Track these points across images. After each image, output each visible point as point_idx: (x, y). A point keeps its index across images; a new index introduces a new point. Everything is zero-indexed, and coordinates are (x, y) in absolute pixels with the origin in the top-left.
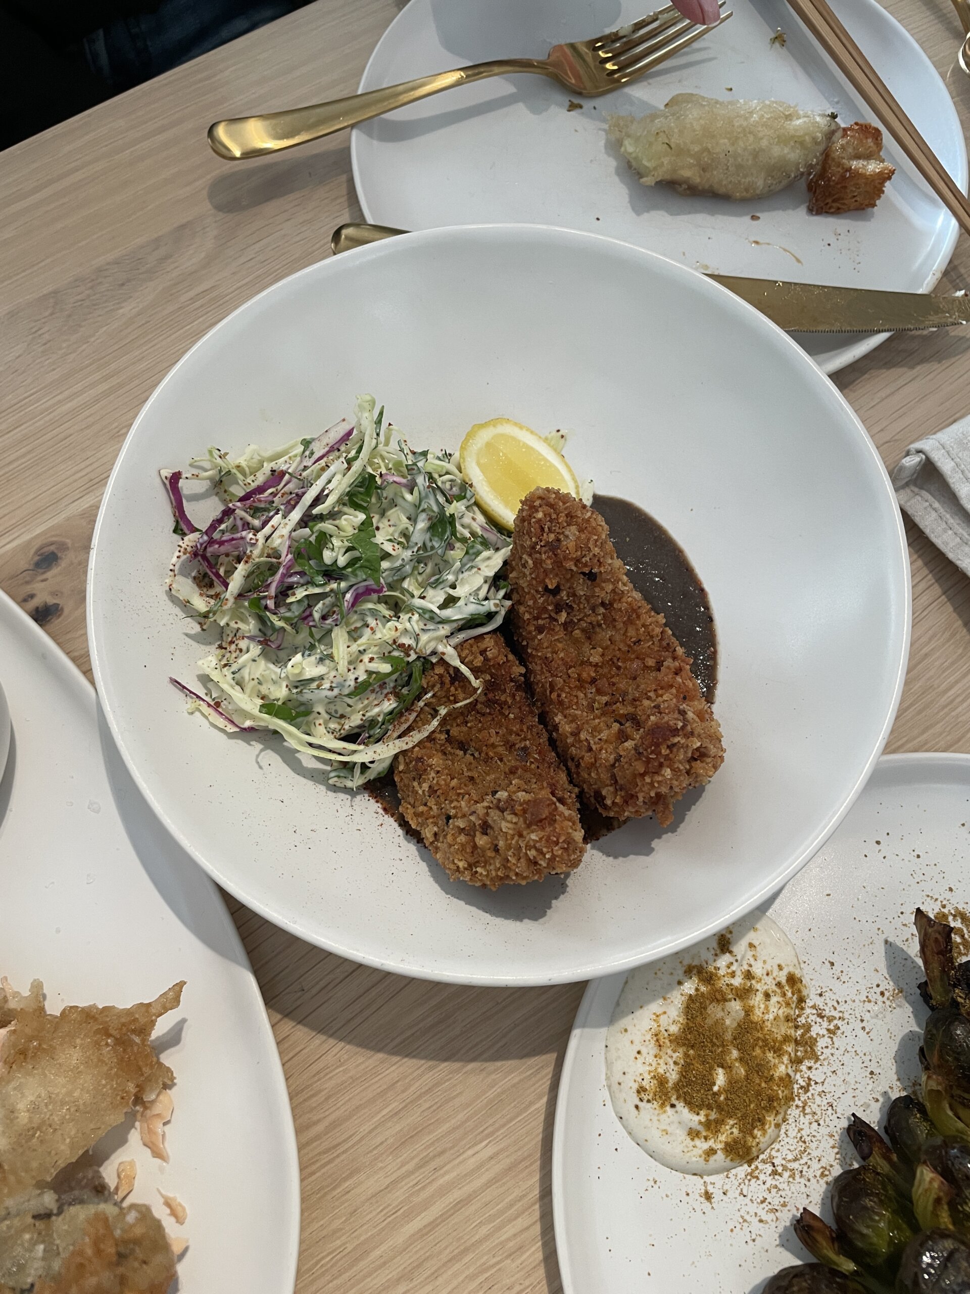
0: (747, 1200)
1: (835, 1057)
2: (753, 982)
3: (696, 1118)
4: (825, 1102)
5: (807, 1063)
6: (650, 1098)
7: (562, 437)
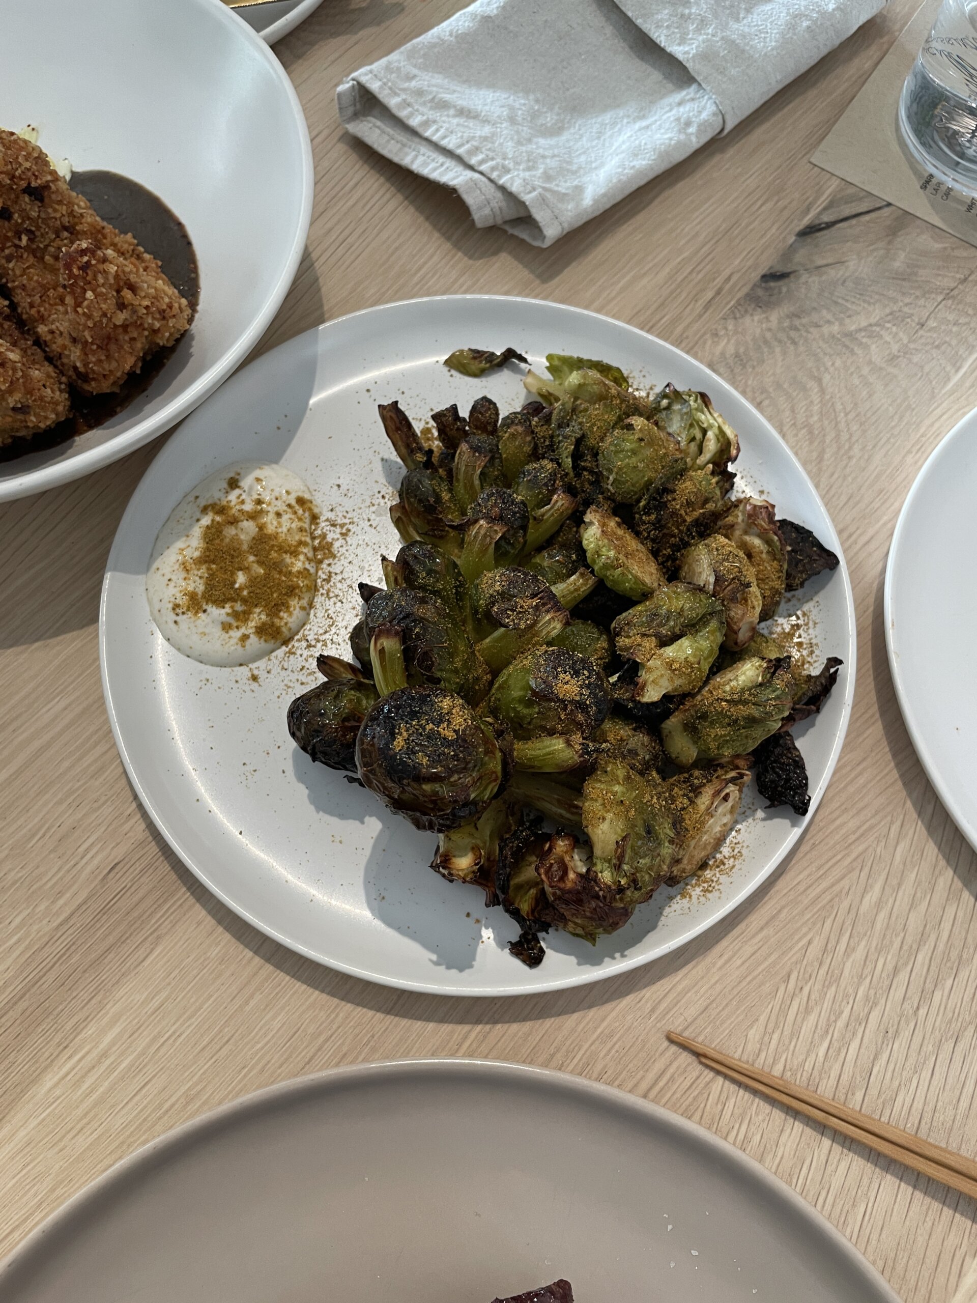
0: (288, 672)
1: (350, 551)
2: (264, 506)
3: (223, 611)
4: (345, 585)
5: (327, 562)
6: (184, 610)
7: (33, 129)
